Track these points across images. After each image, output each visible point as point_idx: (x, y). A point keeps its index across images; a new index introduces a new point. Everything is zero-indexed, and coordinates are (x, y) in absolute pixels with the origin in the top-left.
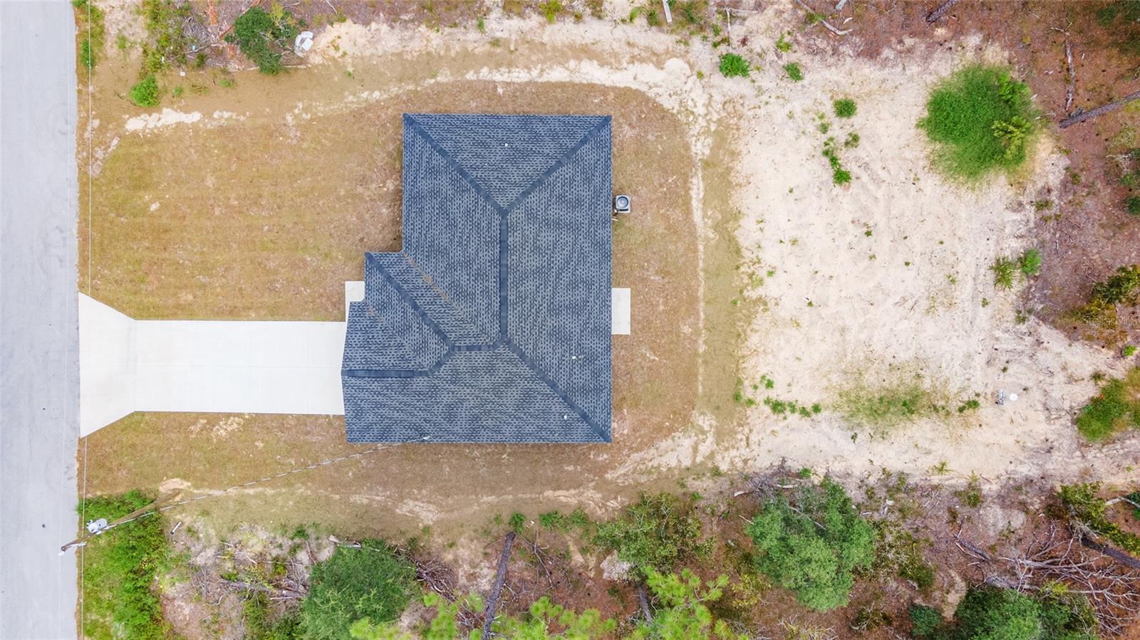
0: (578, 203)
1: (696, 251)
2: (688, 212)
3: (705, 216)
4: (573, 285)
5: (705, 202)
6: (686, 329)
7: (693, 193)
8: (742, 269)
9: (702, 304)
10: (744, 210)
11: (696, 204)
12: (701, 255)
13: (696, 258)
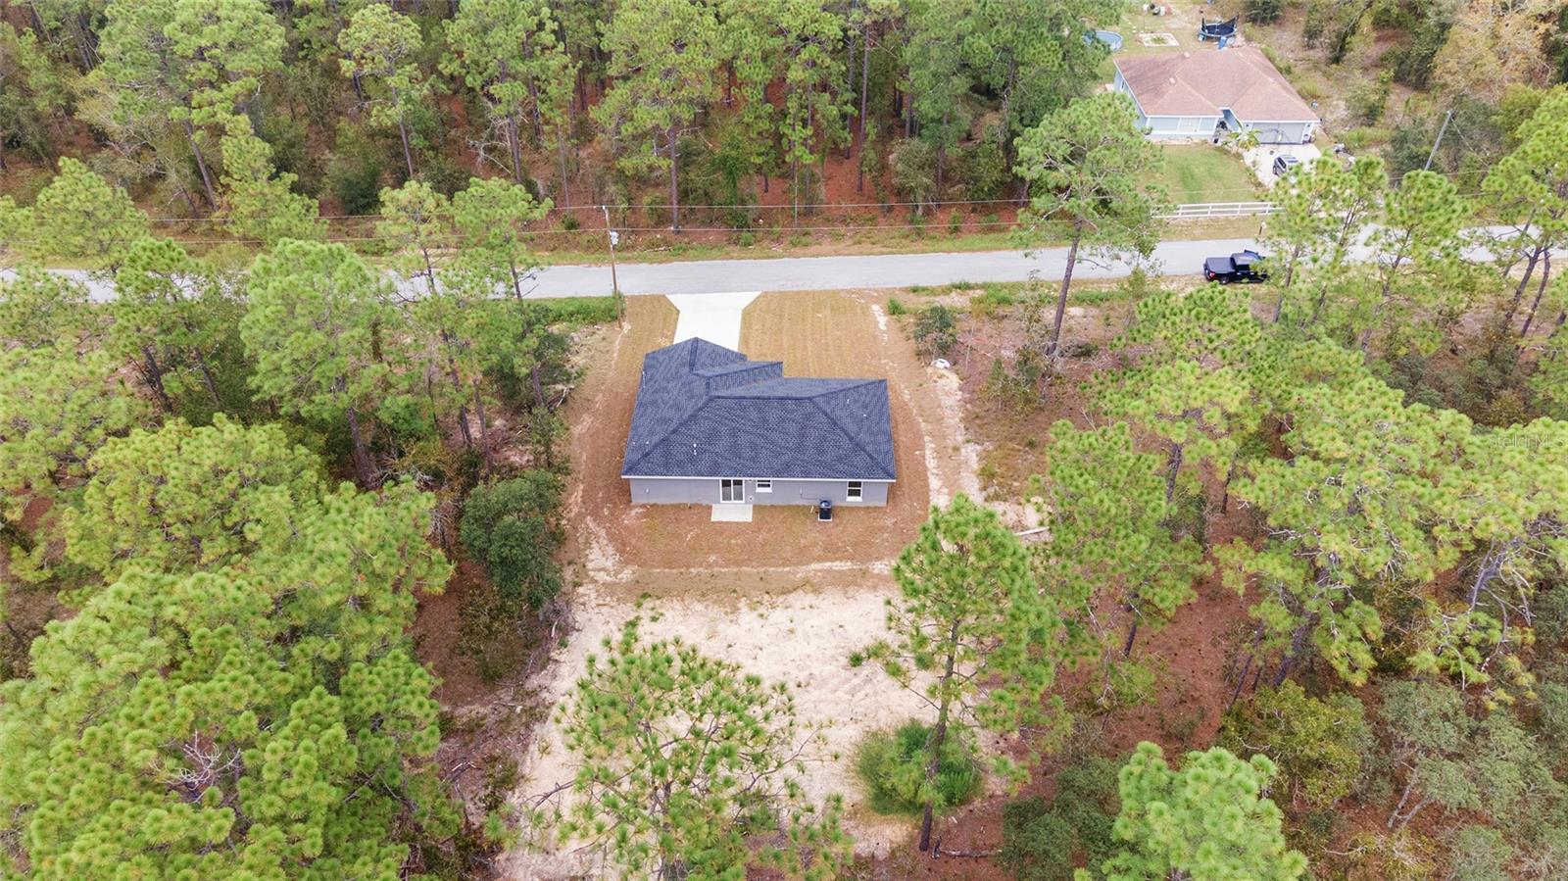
0: (821, 452)
1: (784, 565)
2: (820, 560)
3: (816, 571)
4: (753, 446)
5: (830, 571)
6: (712, 558)
7: (838, 563)
8: (766, 597)
9: (735, 570)
10: (821, 596)
11: (827, 565)
12: (780, 569)
13: (778, 566)
